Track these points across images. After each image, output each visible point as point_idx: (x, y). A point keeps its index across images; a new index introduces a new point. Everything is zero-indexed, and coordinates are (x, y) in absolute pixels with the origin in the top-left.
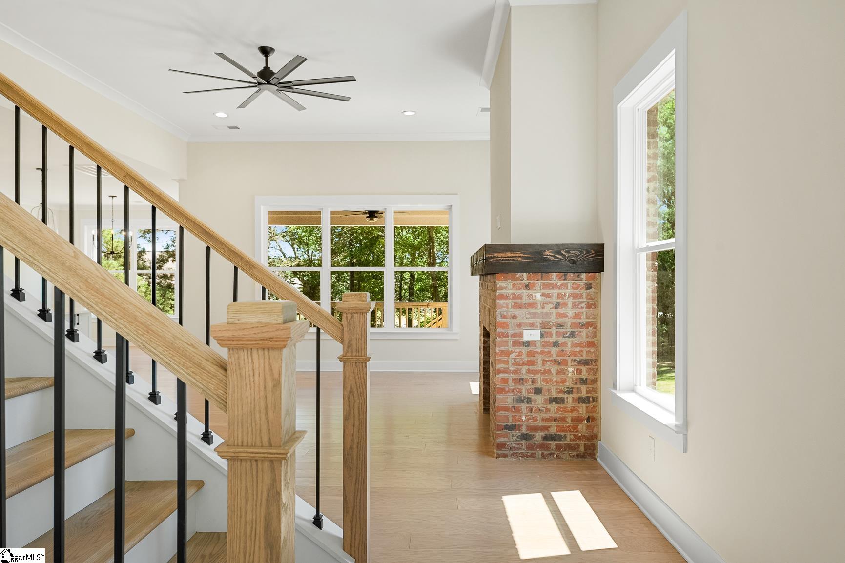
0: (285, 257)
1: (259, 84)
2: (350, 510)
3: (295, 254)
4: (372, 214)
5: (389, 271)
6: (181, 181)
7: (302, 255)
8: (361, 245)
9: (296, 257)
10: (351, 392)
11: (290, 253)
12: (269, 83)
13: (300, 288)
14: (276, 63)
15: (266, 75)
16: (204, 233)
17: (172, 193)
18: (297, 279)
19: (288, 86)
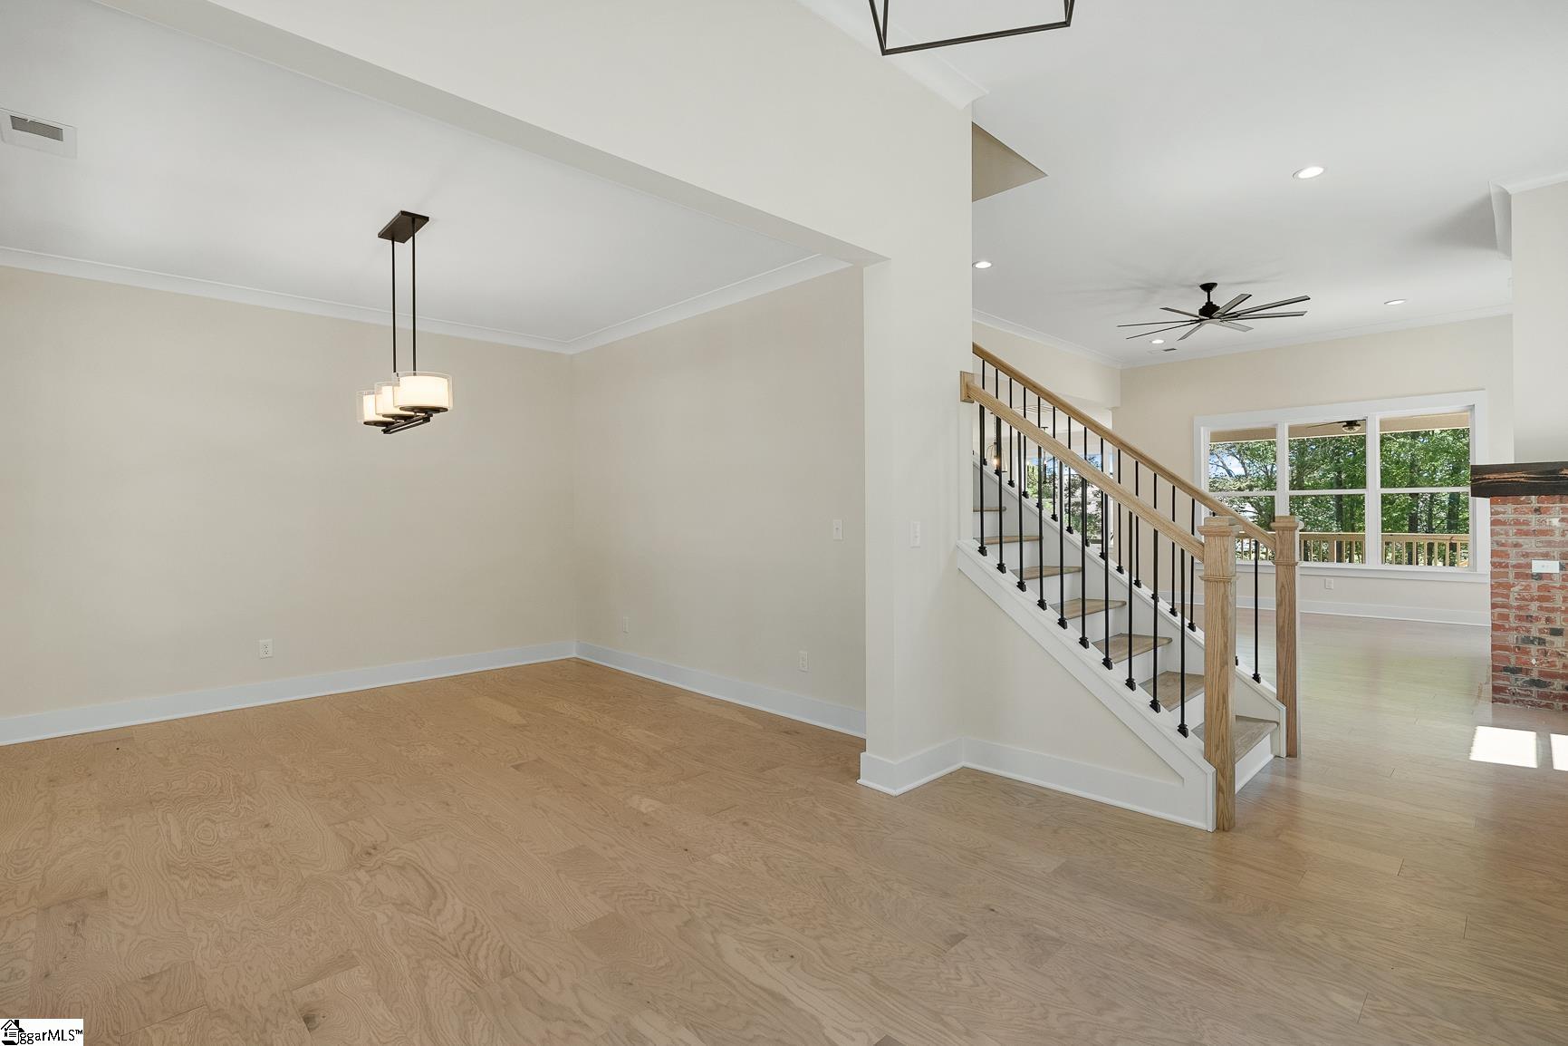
0: (1231, 475)
1: (1201, 320)
2: (1282, 672)
3: (1246, 472)
4: (1351, 424)
5: (1373, 493)
6: (1114, 410)
7: (1256, 469)
8: (1355, 454)
9: (1246, 476)
10: (1283, 586)
11: (1238, 470)
12: (1211, 318)
13: (1254, 517)
14: (1220, 298)
15: (1209, 311)
16: (1171, 477)
17: (1107, 424)
18: (1248, 504)
19: (1236, 316)
